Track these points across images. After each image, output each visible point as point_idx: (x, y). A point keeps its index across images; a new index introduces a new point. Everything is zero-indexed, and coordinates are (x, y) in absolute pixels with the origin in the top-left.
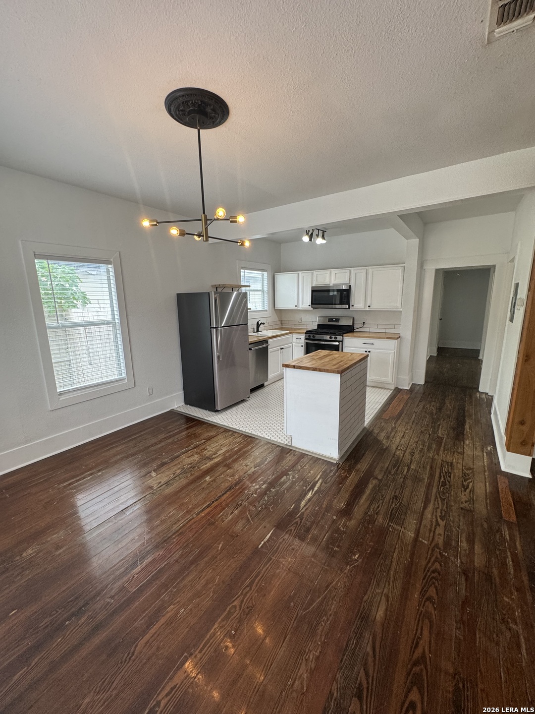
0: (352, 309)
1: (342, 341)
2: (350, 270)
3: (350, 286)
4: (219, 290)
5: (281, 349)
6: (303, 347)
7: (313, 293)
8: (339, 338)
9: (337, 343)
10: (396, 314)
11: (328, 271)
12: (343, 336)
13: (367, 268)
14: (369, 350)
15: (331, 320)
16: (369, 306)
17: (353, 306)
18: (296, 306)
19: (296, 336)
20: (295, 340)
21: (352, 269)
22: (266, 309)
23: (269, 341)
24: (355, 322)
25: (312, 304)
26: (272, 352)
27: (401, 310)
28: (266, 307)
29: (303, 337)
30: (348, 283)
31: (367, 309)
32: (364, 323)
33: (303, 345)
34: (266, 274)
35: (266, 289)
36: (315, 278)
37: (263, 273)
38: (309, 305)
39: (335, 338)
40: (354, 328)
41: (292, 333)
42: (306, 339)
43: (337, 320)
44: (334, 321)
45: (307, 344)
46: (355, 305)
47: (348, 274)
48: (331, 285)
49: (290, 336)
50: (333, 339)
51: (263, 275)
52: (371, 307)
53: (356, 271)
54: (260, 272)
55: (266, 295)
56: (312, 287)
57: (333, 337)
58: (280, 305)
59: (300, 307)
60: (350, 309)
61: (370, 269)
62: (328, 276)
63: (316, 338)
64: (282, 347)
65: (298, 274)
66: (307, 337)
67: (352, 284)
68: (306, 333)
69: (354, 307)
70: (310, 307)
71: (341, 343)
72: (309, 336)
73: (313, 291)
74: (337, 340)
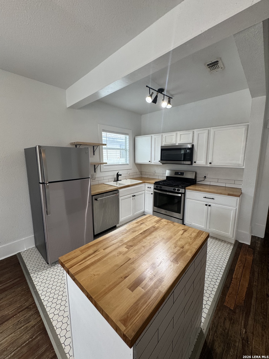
0: (194, 165)
1: (184, 193)
2: (193, 132)
3: (193, 146)
4: (78, 146)
5: (133, 196)
6: (153, 194)
7: (162, 151)
8: (182, 191)
9: (180, 195)
10: (238, 171)
11: (174, 134)
12: (185, 189)
13: (208, 128)
14: (209, 204)
15: (176, 173)
16: (210, 163)
17: (195, 162)
18: (150, 161)
19: (147, 185)
20: (147, 188)
21: (195, 130)
22: (128, 163)
23: (120, 190)
24: (197, 176)
25: (161, 160)
26: (123, 199)
27: (244, 167)
28: (128, 161)
29: (152, 186)
30: (191, 142)
31: (209, 165)
32: (205, 177)
33: (153, 193)
34: (128, 137)
35: (128, 148)
36: (164, 140)
37: (126, 136)
38: (159, 161)
39: (178, 190)
40: (196, 180)
41: (145, 182)
42: (155, 189)
43: (182, 174)
44: (180, 175)
45: (155, 192)
46: (197, 162)
47: (191, 135)
48: (177, 144)
49: (143, 185)
50: (176, 191)
51: (126, 138)
52: (212, 164)
53: (199, 132)
54: (124, 136)
55: (128, 153)
56: (161, 147)
57: (177, 189)
58: (139, 160)
59: (153, 162)
60: (193, 165)
61: (212, 130)
62: (174, 137)
63: (162, 189)
64: (134, 194)
65: (152, 136)
66: (155, 188)
67: (195, 144)
68: (154, 184)
69: (197, 163)
70: (160, 162)
71: (183, 195)
72: (157, 187)
73: (162, 150)
74: (180, 192)
